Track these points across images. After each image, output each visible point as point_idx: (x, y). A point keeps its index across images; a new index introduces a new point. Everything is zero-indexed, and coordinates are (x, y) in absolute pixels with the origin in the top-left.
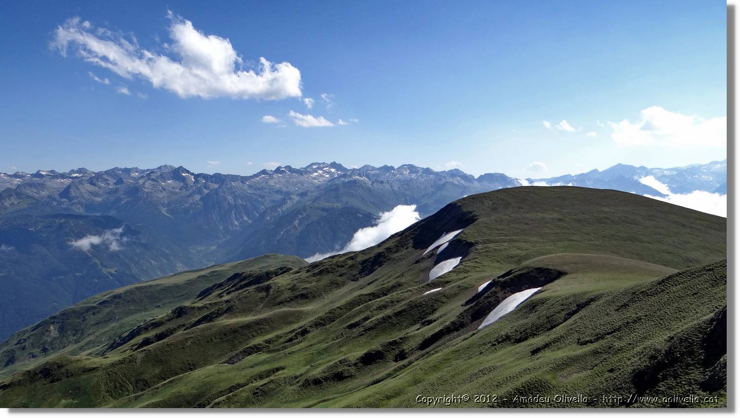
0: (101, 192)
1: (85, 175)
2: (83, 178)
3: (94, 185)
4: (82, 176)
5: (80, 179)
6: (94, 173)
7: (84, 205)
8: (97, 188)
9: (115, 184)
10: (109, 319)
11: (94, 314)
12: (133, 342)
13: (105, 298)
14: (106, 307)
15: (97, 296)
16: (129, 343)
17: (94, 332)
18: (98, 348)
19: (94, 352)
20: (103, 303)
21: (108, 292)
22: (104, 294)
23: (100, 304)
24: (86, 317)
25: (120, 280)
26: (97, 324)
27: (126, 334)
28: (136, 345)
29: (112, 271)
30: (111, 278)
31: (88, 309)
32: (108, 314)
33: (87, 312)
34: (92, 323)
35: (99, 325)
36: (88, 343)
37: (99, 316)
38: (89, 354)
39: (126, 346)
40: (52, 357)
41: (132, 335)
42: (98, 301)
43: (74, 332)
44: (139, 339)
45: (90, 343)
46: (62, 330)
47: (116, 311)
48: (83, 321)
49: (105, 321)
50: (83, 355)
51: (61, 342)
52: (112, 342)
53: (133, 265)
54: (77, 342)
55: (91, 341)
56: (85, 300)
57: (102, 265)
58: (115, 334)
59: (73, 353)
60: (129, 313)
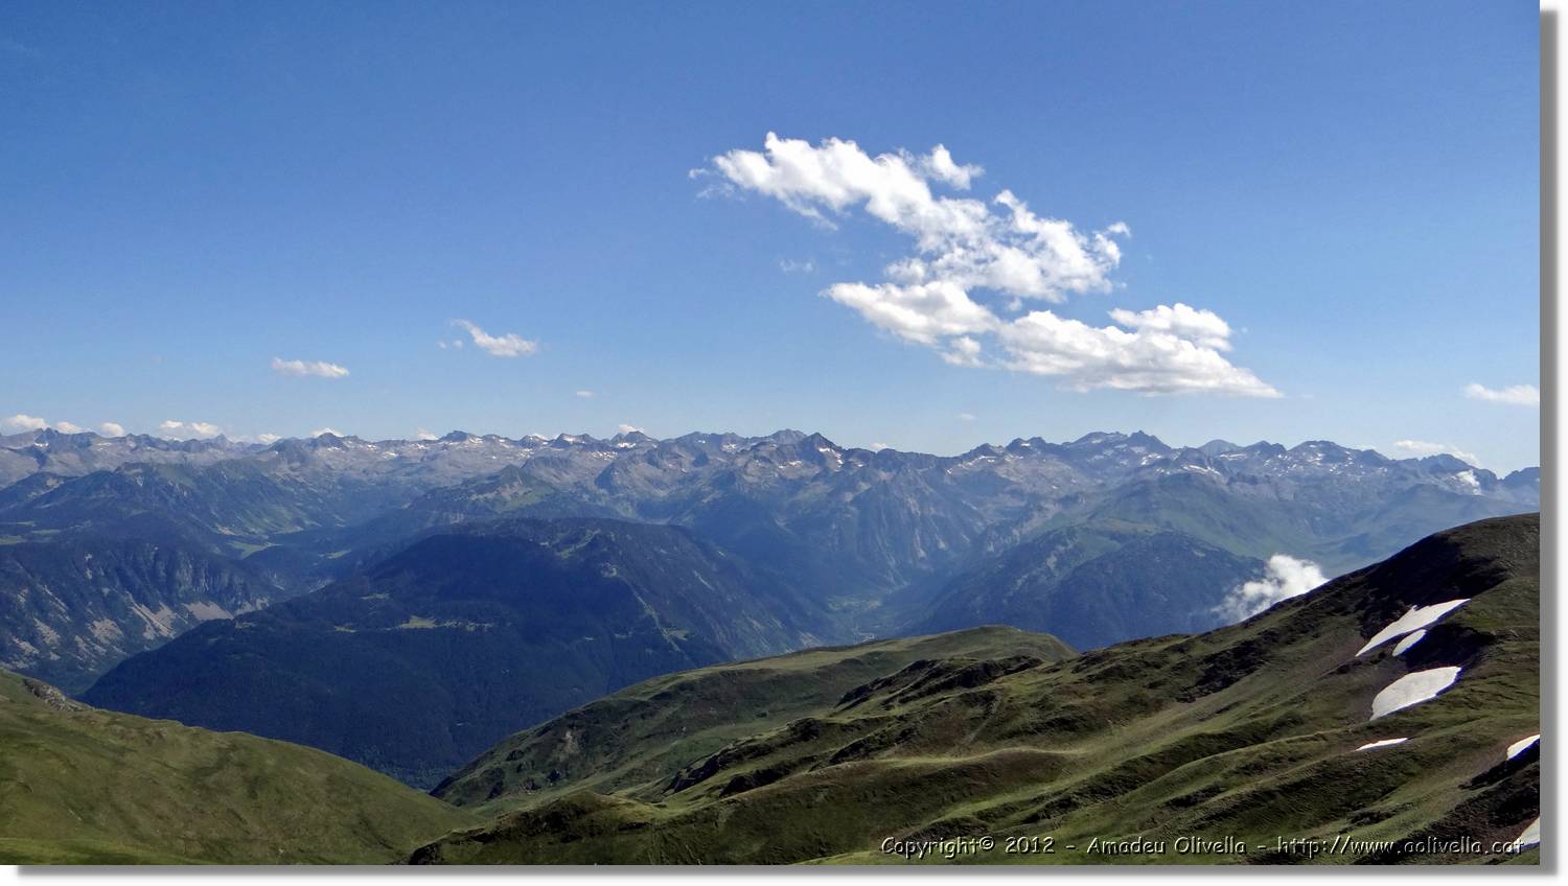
0: (667, 479)
1: (640, 445)
2: (637, 452)
3: (656, 464)
4: (635, 448)
5: (631, 453)
6: (657, 442)
7: (635, 505)
8: (661, 471)
9: (695, 464)
10: (672, 729)
11: (643, 717)
12: (712, 781)
13: (665, 688)
14: (666, 705)
15: (652, 682)
16: (705, 782)
17: (641, 753)
18: (646, 785)
19: (641, 791)
20: (664, 697)
21: (670, 675)
22: (664, 679)
23: (656, 698)
24: (629, 722)
25: (696, 652)
26: (648, 737)
27: (700, 764)
28: (719, 788)
29: (680, 635)
30: (677, 648)
31: (635, 706)
32: (669, 720)
33: (631, 711)
34: (638, 733)
35: (652, 739)
36: (630, 774)
37: (652, 723)
38: (631, 796)
39: (698, 789)
40: (566, 792)
41: (712, 768)
42: (649, 693)
43: (606, 749)
44: (723, 777)
45: (633, 774)
46: (586, 741)
47: (683, 717)
48: (624, 728)
49: (662, 733)
50: (620, 796)
51: (582, 765)
52: (673, 777)
53: (718, 626)
54: (610, 768)
55: (634, 769)
56: (628, 688)
57: (663, 622)
58: (679, 762)
59: (604, 788)
60: (706, 723)
